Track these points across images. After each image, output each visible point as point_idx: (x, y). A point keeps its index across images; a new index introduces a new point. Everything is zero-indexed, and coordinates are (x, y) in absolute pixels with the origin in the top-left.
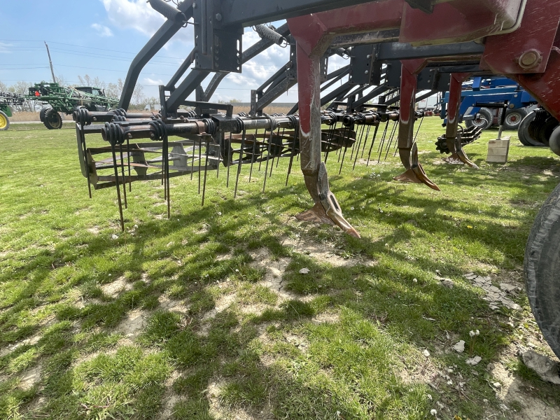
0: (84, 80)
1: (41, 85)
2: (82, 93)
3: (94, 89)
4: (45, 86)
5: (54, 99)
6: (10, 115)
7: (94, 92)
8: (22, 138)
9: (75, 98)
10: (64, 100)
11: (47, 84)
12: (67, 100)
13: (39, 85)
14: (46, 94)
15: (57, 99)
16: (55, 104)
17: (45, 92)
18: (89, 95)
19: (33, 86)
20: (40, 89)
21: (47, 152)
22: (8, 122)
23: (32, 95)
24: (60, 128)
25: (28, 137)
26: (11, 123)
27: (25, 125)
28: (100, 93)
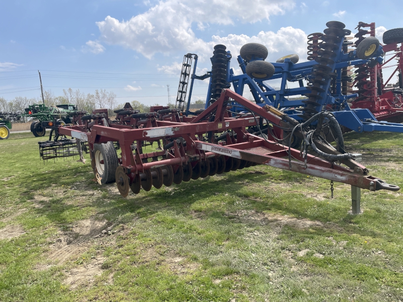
0: (67, 92)
1: (33, 106)
2: (61, 110)
3: (70, 106)
4: (36, 107)
5: (41, 116)
6: (10, 127)
7: (69, 108)
8: (19, 145)
9: (56, 114)
10: (48, 115)
11: (37, 105)
12: (49, 116)
13: (32, 106)
14: (36, 112)
15: (43, 115)
16: (42, 119)
17: (35, 111)
18: (65, 111)
19: (28, 107)
20: (32, 109)
21: (33, 152)
22: (9, 133)
23: (26, 114)
24: (44, 136)
25: (22, 144)
26: (11, 133)
27: (20, 134)
28: (74, 108)
